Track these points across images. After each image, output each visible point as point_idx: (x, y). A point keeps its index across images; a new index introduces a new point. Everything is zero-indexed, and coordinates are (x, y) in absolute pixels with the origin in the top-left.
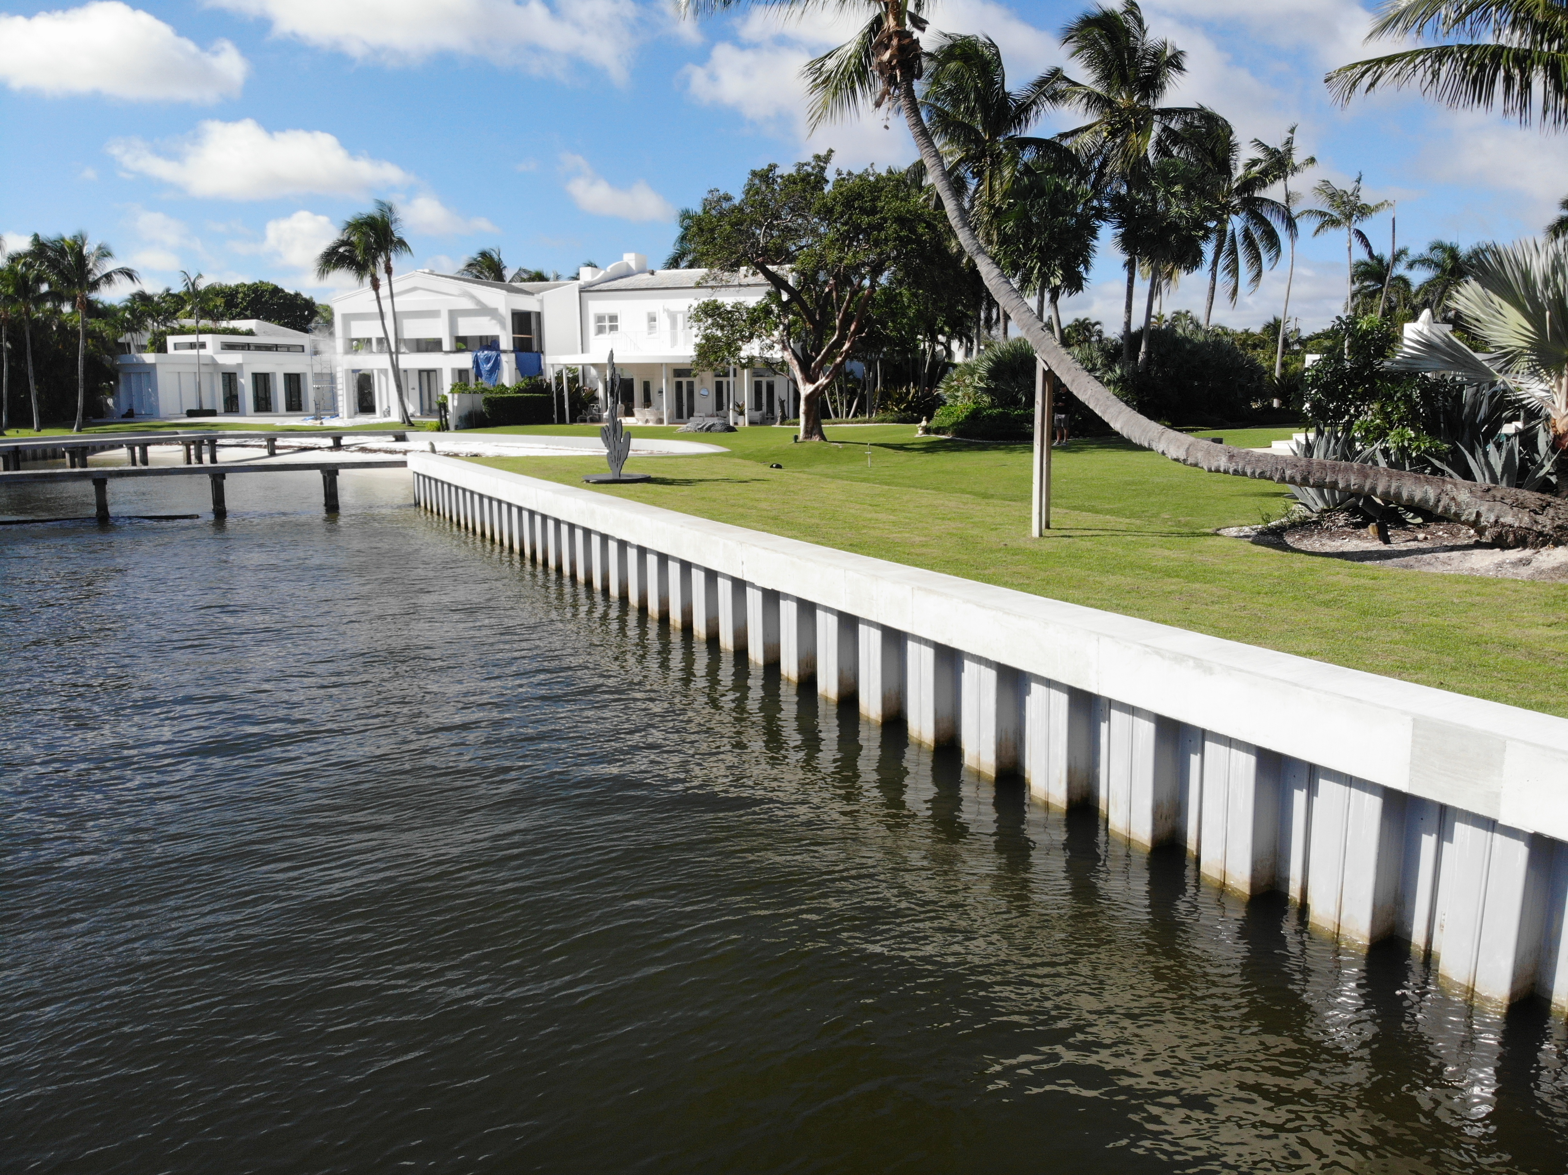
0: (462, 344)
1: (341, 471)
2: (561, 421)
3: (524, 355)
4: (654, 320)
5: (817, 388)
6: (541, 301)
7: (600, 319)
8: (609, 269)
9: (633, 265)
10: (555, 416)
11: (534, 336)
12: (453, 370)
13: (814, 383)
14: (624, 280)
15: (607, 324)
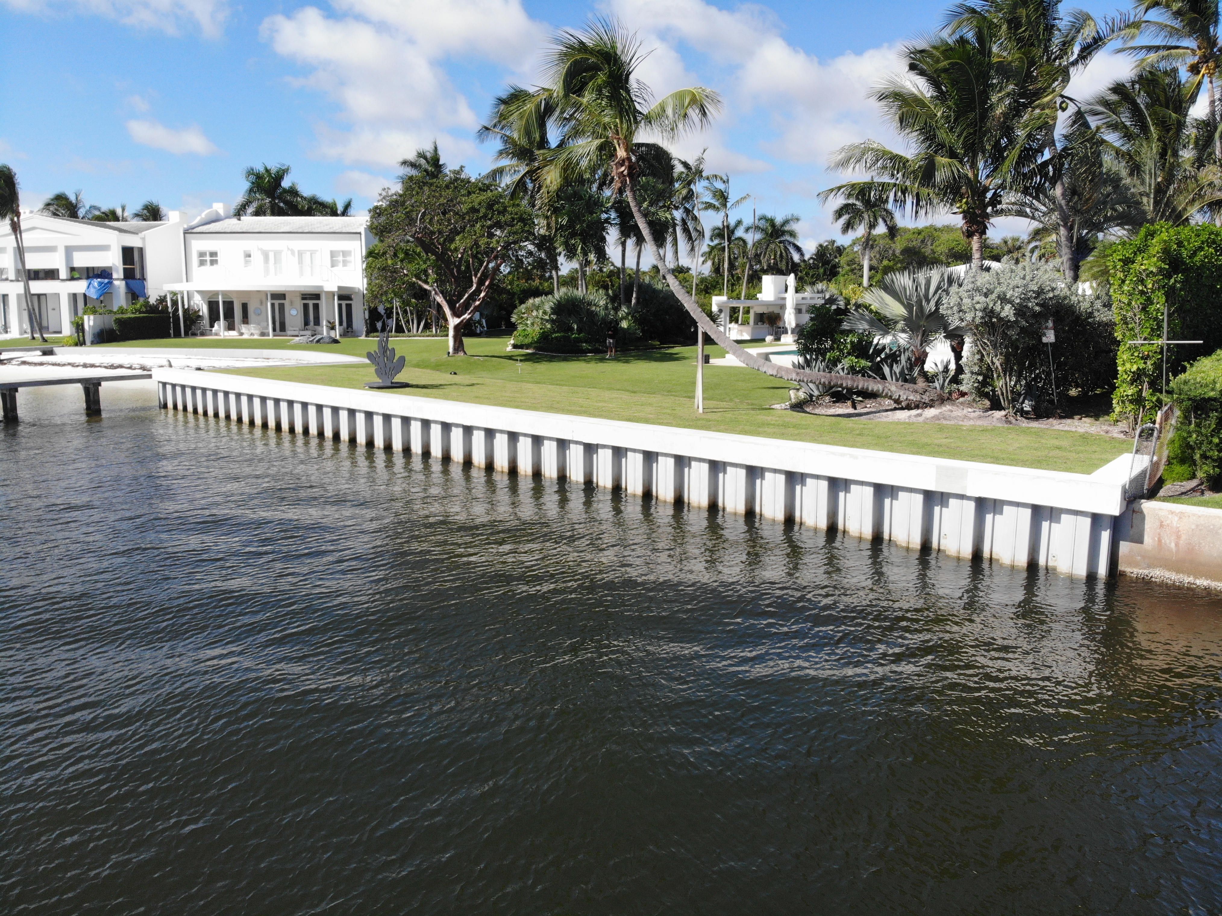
0: (75, 273)
1: (103, 383)
2: (177, 335)
3: (131, 281)
4: (250, 256)
5: (462, 321)
6: (143, 239)
7: (202, 254)
8: (203, 215)
9: (222, 212)
10: (172, 332)
11: (137, 267)
12: (69, 294)
13: (459, 317)
14: (213, 224)
15: (208, 258)
